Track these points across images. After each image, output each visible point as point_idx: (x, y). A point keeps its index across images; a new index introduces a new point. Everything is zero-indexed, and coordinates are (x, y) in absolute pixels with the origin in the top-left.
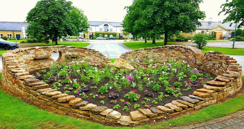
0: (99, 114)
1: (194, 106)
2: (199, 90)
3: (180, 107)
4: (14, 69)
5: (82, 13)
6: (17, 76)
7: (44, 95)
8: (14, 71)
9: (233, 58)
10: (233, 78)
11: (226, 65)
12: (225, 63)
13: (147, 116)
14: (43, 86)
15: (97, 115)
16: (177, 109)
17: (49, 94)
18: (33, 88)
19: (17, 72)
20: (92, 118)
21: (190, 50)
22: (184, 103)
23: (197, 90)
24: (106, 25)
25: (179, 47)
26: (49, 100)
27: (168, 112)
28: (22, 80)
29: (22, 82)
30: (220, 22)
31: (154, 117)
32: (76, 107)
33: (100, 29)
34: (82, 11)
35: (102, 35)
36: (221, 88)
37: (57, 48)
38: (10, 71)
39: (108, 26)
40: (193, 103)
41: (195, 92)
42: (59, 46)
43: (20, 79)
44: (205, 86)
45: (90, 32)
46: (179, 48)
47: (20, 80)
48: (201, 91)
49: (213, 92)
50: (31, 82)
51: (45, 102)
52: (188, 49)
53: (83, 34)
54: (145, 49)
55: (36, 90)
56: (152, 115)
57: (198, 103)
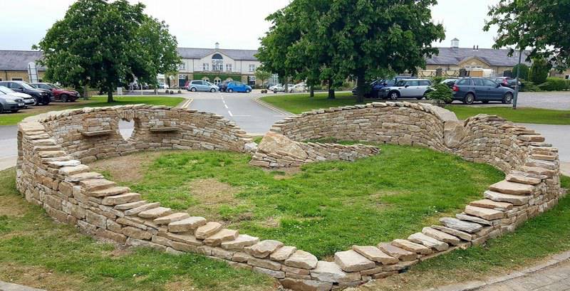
0: (268, 258)
1: (472, 239)
2: (476, 202)
3: (444, 240)
4: (53, 159)
5: (164, 29)
6: (63, 175)
7: (137, 215)
8: (56, 163)
9: (533, 131)
10: (546, 177)
11: (520, 146)
12: (518, 141)
13: (376, 262)
14: (128, 197)
15: (264, 258)
16: (438, 245)
17: (144, 213)
18: (107, 202)
19: (62, 166)
20: (253, 266)
21: (429, 112)
22: (450, 232)
23: (473, 202)
24: (217, 56)
25: (405, 106)
26: (148, 226)
27: (420, 253)
28: (77, 183)
29: (78, 187)
30: (476, 47)
31: (391, 264)
32: (214, 243)
33: (204, 65)
34: (165, 24)
35: (208, 79)
36: (525, 197)
37: (130, 110)
38: (47, 164)
39: (222, 58)
40: (470, 231)
41: (468, 207)
42: (136, 105)
43: (73, 182)
44: (488, 193)
45: (180, 71)
46: (404, 108)
47: (72, 184)
48: (483, 205)
49: (509, 208)
50: (100, 188)
51: (139, 232)
52: (425, 111)
53: (164, 78)
54: (325, 112)
55: (114, 205)
56: (387, 259)
57: (480, 231)
